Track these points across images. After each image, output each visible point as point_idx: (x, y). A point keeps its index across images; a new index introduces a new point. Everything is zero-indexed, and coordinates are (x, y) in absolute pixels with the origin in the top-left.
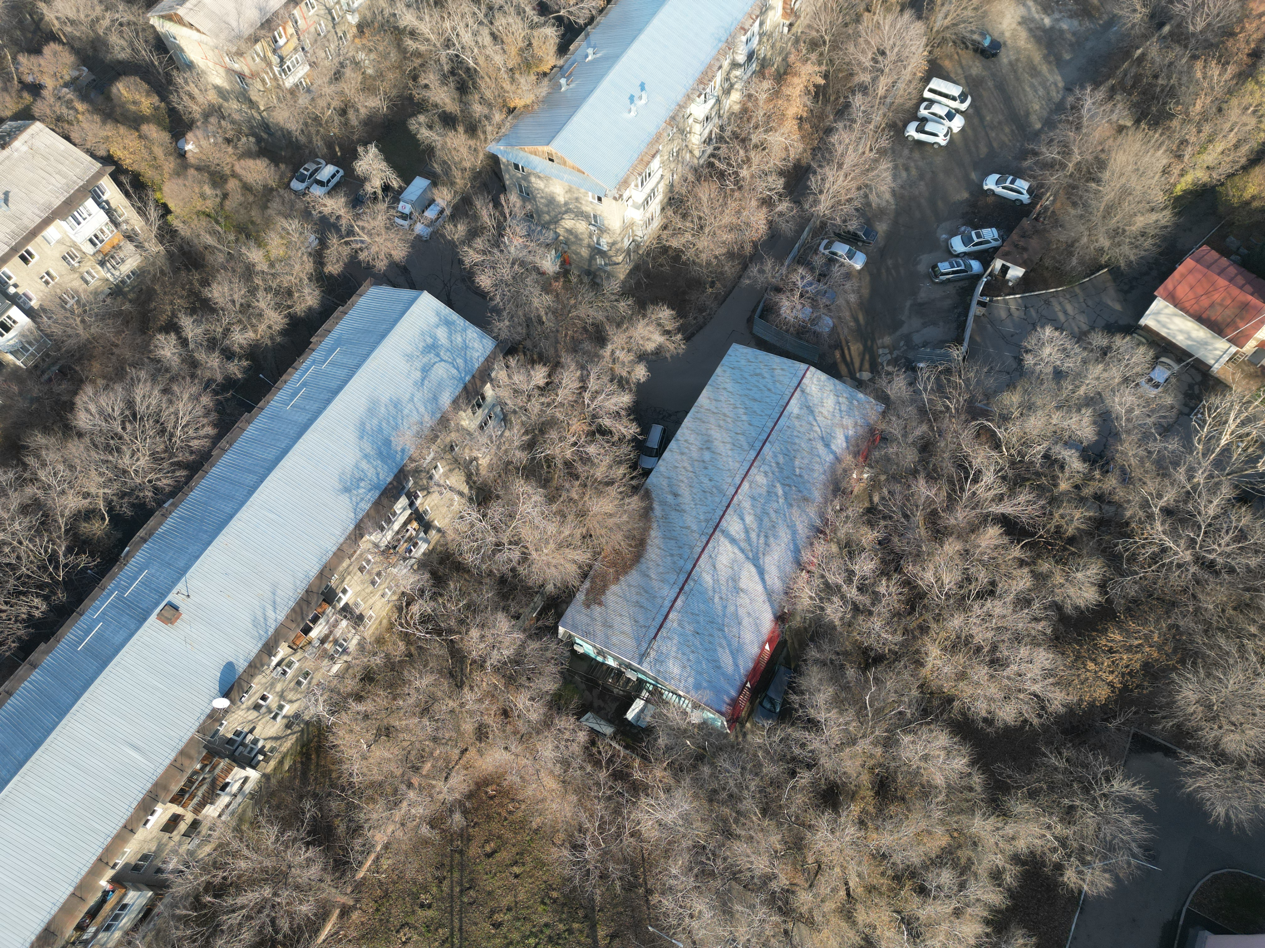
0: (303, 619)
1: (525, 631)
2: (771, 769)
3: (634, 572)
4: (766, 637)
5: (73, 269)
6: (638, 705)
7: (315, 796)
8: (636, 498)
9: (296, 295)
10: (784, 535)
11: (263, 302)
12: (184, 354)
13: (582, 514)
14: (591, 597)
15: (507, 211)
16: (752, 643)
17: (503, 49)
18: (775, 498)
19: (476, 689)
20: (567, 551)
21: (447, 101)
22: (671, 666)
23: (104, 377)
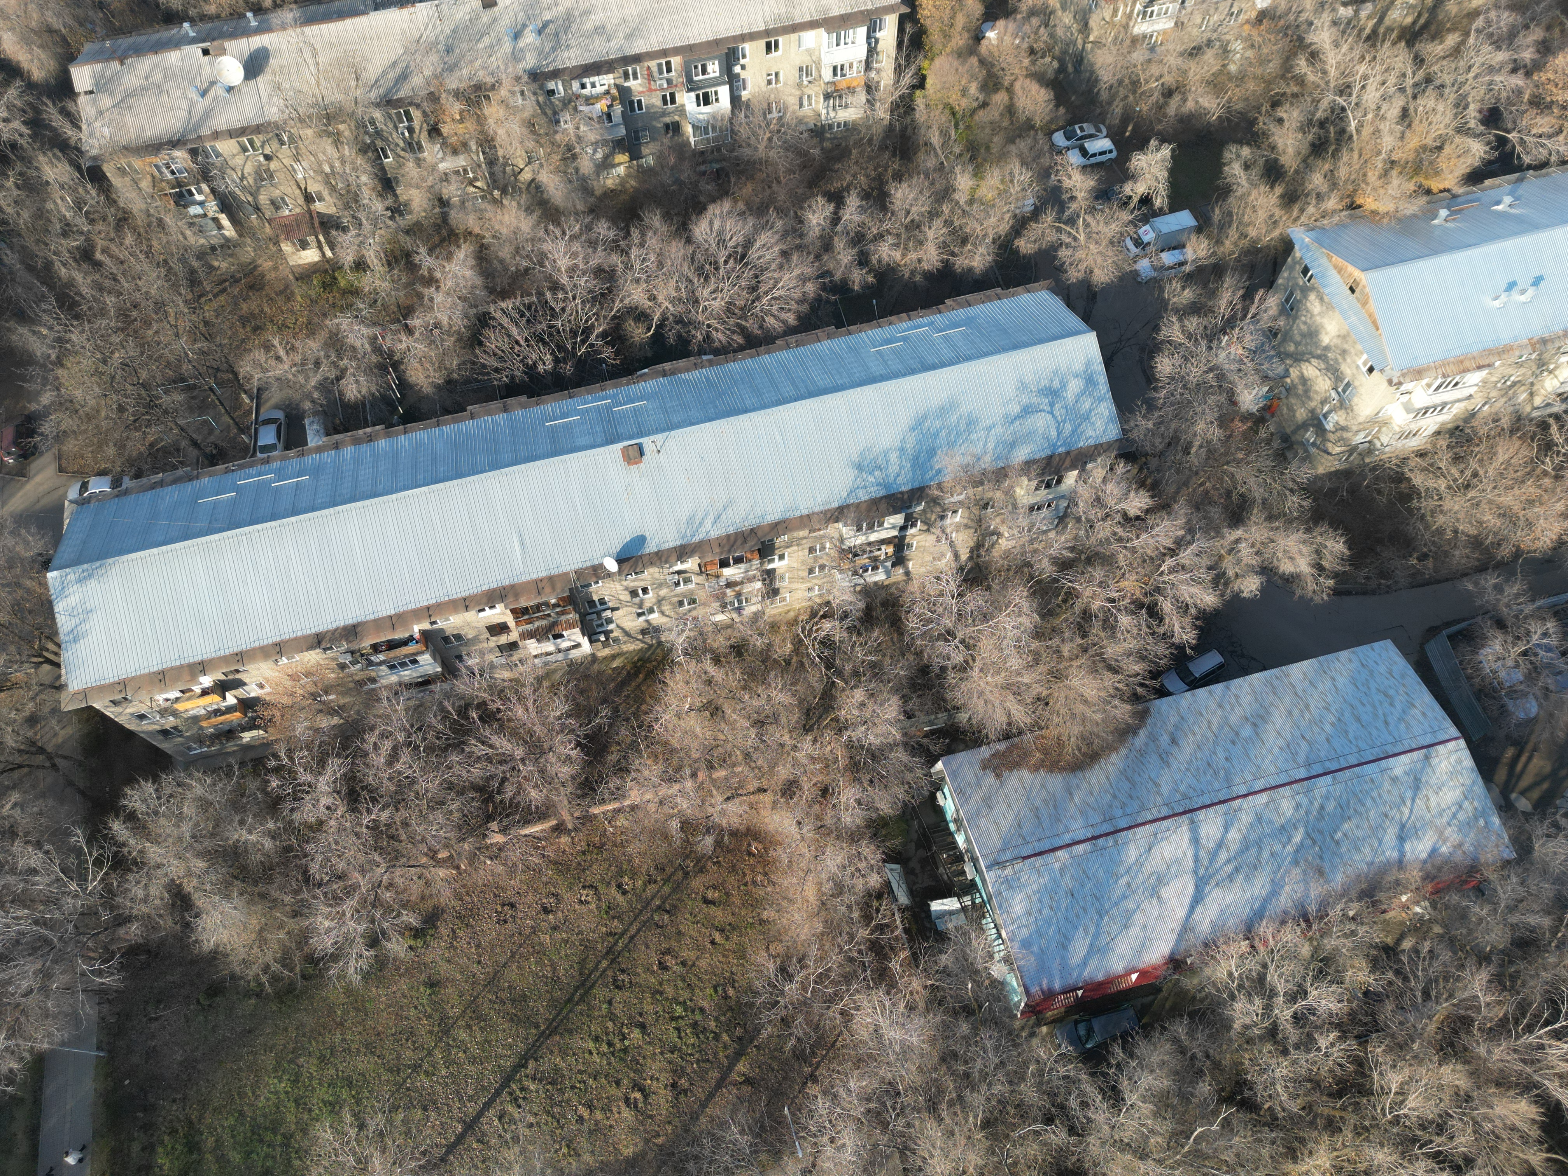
0: (729, 551)
1: (905, 734)
2: (1029, 1092)
3: (1060, 777)
4: (1141, 966)
5: (800, 85)
6: (950, 904)
7: (616, 710)
8: (1127, 707)
9: (969, 247)
10: (1260, 886)
11: (934, 233)
12: (827, 230)
13: (1057, 675)
14: (995, 761)
15: (1252, 311)
16: (1123, 957)
17: (1403, 133)
18: (1284, 840)
19: (818, 745)
20: (1011, 697)
21: (1290, 150)
22: (1017, 899)
23: (747, 204)
